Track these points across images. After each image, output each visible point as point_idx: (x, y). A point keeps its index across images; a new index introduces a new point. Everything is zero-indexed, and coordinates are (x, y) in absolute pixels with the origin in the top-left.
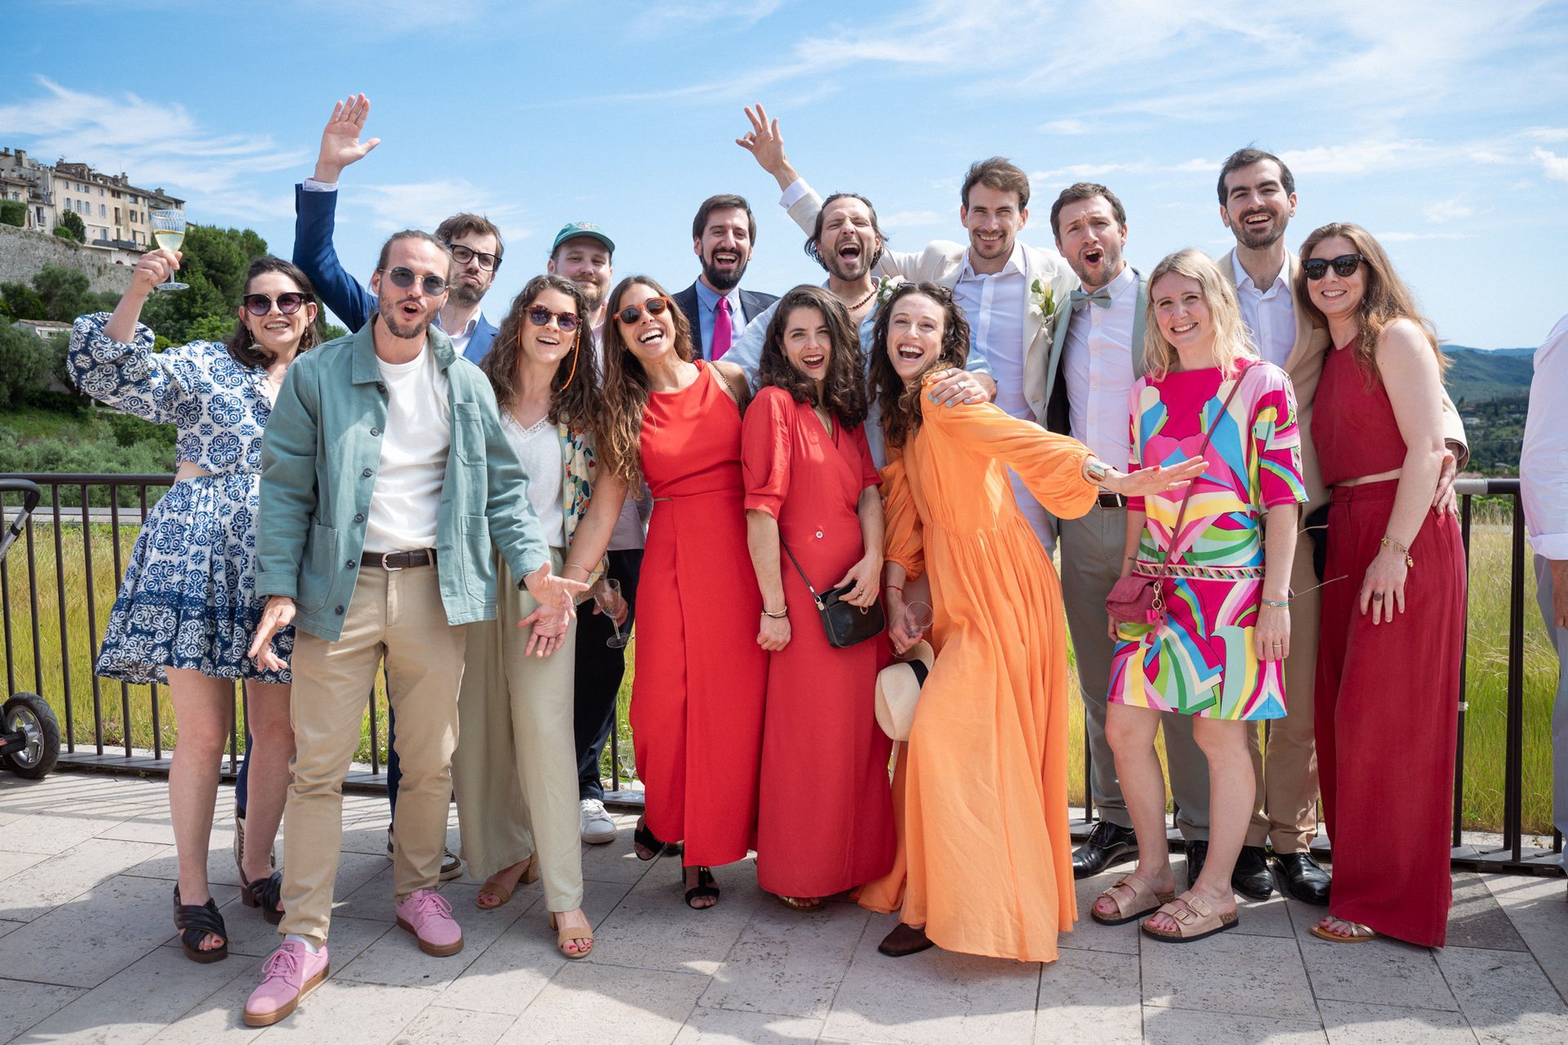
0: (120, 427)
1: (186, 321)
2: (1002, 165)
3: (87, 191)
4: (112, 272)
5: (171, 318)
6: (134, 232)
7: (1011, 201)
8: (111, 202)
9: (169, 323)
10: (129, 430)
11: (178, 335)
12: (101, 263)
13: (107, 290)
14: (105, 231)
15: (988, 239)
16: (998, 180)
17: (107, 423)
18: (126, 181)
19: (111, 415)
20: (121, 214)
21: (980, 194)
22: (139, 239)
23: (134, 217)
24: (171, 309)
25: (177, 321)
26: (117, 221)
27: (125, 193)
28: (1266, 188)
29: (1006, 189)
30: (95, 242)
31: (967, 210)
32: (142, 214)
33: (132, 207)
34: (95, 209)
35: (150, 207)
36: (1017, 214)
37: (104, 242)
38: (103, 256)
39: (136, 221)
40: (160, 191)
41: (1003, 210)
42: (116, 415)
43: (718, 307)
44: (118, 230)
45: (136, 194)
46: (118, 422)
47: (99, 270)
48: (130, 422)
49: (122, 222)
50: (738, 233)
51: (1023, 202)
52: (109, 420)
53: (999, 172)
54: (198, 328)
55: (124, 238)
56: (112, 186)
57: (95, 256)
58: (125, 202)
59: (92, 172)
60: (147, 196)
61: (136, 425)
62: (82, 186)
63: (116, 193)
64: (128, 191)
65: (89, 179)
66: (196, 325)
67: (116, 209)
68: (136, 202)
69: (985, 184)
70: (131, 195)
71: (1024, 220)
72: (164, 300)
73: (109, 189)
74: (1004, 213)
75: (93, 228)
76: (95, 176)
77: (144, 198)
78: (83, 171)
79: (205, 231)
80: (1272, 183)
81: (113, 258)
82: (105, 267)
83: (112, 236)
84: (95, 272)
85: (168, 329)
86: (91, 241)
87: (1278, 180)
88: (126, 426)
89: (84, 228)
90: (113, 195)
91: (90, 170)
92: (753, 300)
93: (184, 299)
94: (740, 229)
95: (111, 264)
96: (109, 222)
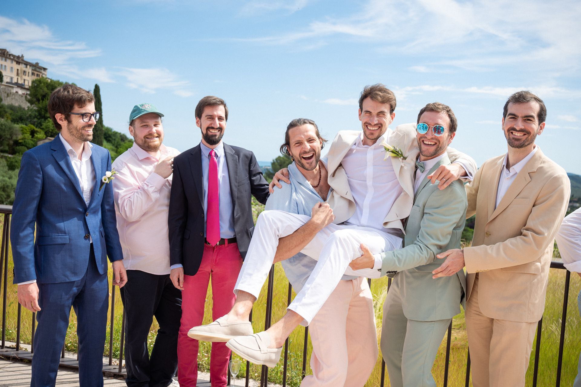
0: (9, 162)
1: (43, 120)
2: (382, 90)
3: (6, 61)
4: (13, 96)
5: (37, 118)
6: (24, 80)
7: (386, 109)
8: (15, 66)
9: (36, 120)
10: (13, 163)
11: (39, 125)
12: (9, 92)
13: (10, 103)
14: (12, 78)
15: (372, 129)
16: (379, 98)
17: (4, 160)
18: (23, 58)
19: (7, 157)
20: (19, 72)
21: (369, 104)
22: (26, 83)
23: (25, 74)
24: (37, 114)
25: (39, 119)
26: (18, 74)
27: (22, 63)
28: (528, 118)
29: (383, 102)
30: (7, 83)
31: (362, 111)
32: (29, 73)
33: (25, 69)
34: (8, 69)
35: (32, 70)
36: (388, 115)
37: (11, 83)
38: (10, 89)
39: (26, 75)
40: (37, 64)
41: (381, 114)
42: (9, 157)
43: (210, 154)
44: (18, 79)
45: (27, 64)
46: (9, 160)
47: (8, 94)
48: (14, 160)
49: (20, 75)
50: (220, 118)
51: (392, 110)
52: (5, 159)
53: (380, 93)
54: (47, 123)
55: (20, 82)
56: (17, 60)
57: (7, 88)
58: (22, 67)
59: (9, 53)
60: (31, 65)
61: (16, 162)
62: (4, 59)
63: (18, 63)
64: (23, 62)
65: (7, 56)
66: (47, 121)
67: (18, 70)
68: (26, 67)
69: (372, 98)
70: (25, 64)
71: (392, 119)
72: (35, 110)
73: (15, 61)
74: (381, 115)
75: (6, 77)
76: (10, 55)
77: (30, 66)
78: (5, 52)
79: (55, 82)
80: (532, 117)
81: (14, 90)
82: (10, 93)
83: (15, 81)
84: (6, 95)
85: (35, 122)
86: (5, 82)
87: (535, 115)
88: (12, 162)
89: (3, 76)
90: (17, 63)
91: (8, 52)
92: (231, 150)
93: (43, 110)
94: (221, 117)
95: (13, 92)
96: (14, 75)
